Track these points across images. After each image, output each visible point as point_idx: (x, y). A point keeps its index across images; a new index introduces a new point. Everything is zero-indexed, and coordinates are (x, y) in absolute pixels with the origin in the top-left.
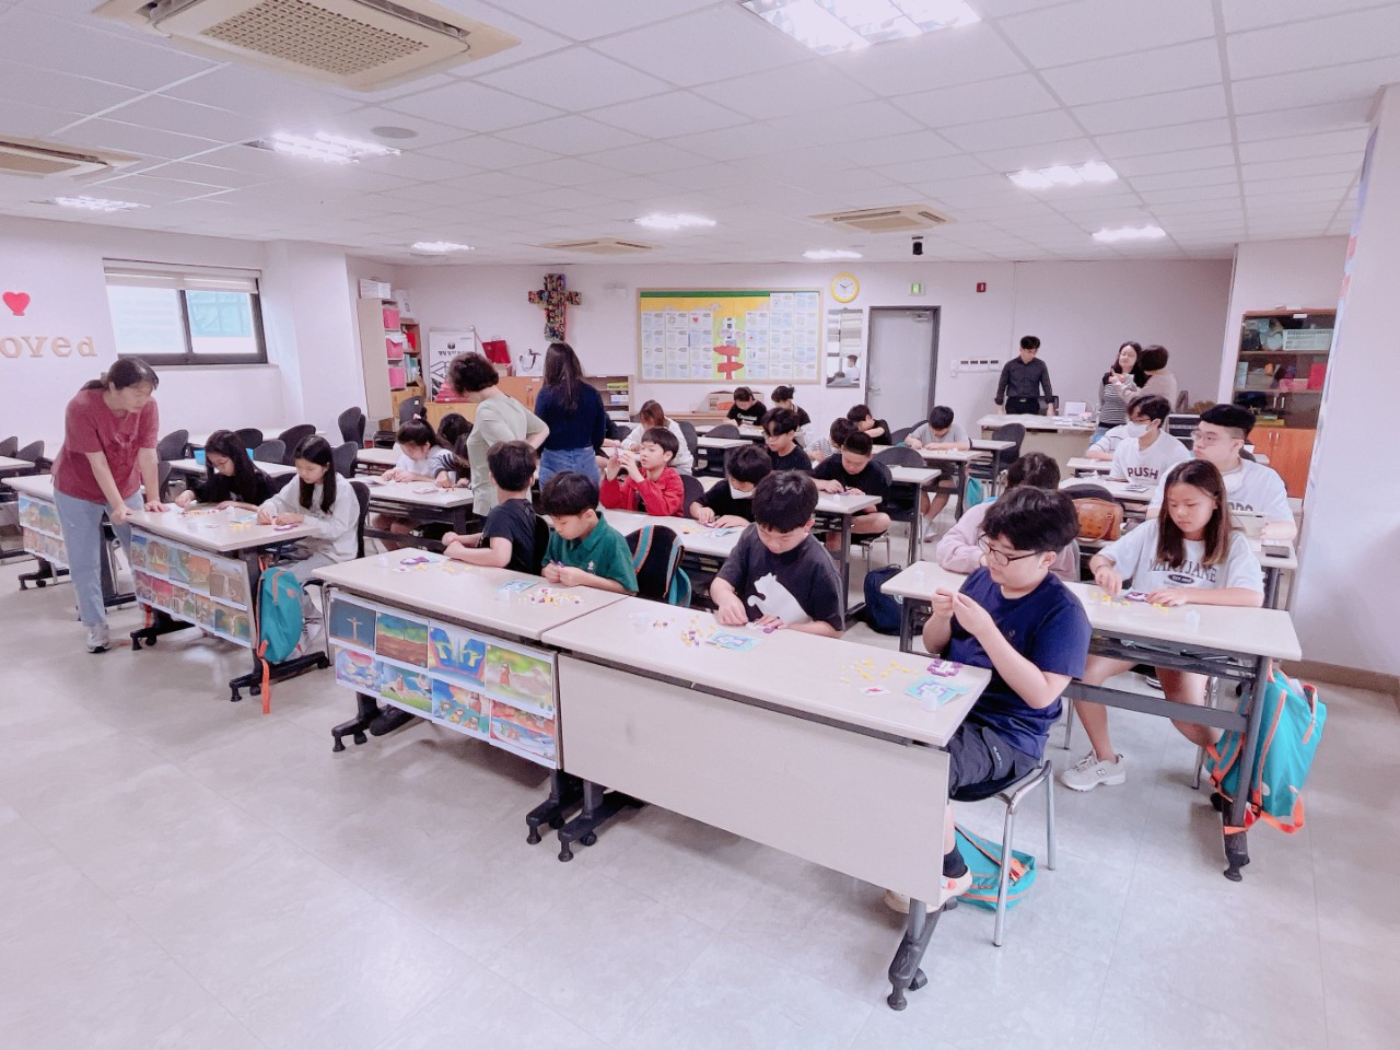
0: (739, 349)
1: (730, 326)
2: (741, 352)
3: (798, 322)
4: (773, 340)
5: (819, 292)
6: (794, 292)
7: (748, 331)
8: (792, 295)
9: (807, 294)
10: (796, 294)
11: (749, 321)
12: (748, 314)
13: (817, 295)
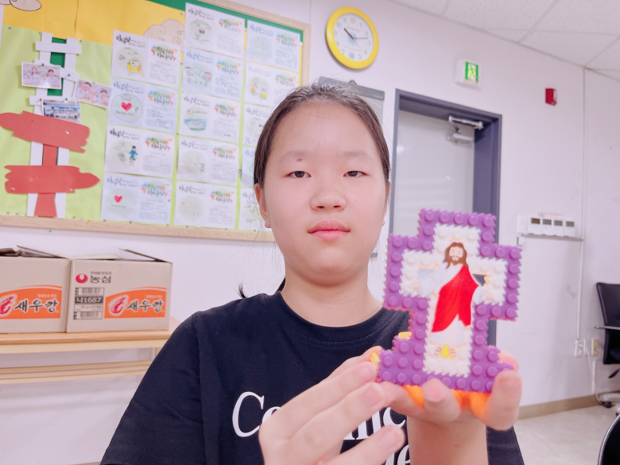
0: (84, 131)
1: (58, 58)
3: (253, 92)
4: (187, 121)
5: (301, 32)
6: (247, 17)
7: (117, 85)
8: (242, 21)
9: (277, 31)
10: (250, 22)
11: (122, 58)
12: (119, 38)
13: (298, 36)
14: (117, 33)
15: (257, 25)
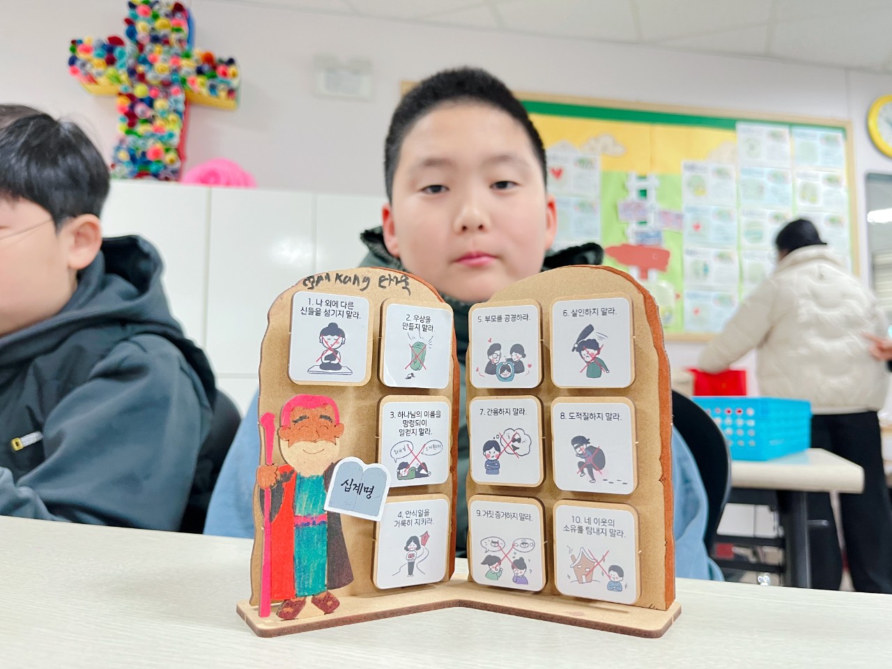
0: (666, 254)
1: (644, 193)
2: (674, 262)
4: (746, 234)
5: (844, 130)
6: (791, 125)
7: (688, 210)
8: (786, 130)
9: (820, 133)
11: (689, 184)
13: (839, 135)
14: (684, 163)
15: (801, 130)
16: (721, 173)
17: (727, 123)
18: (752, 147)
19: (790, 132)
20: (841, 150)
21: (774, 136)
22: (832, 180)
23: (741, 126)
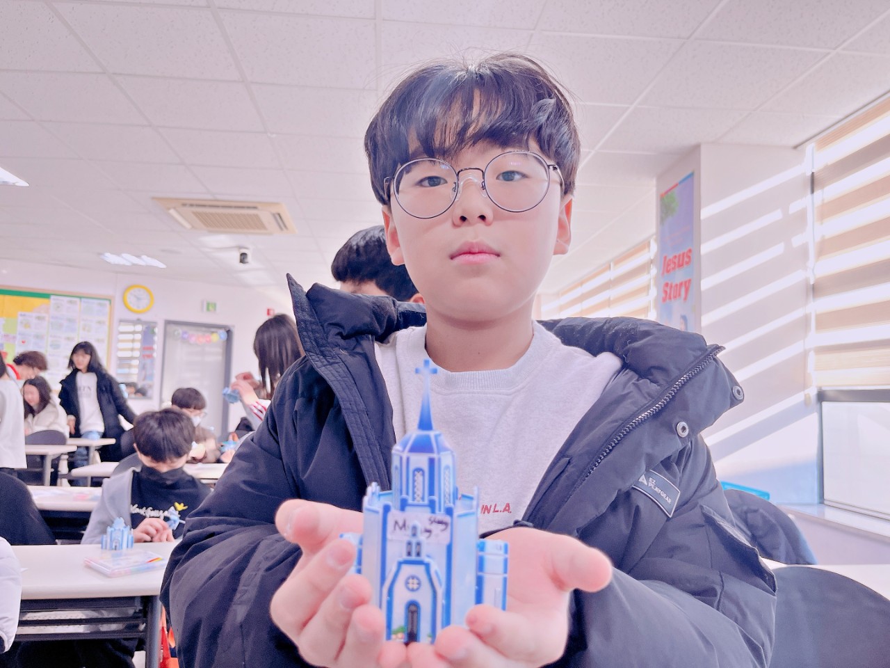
3: (84, 329)
4: (51, 346)
5: (110, 300)
6: (80, 298)
7: (20, 334)
8: (78, 300)
9: (96, 301)
10: (83, 300)
11: (22, 323)
12: (21, 315)
13: (107, 303)
14: (19, 313)
15: (86, 300)
16: (39, 318)
17: (46, 296)
18: (58, 307)
19: (81, 301)
20: (107, 309)
21: (71, 302)
22: (99, 322)
23: (52, 297)
